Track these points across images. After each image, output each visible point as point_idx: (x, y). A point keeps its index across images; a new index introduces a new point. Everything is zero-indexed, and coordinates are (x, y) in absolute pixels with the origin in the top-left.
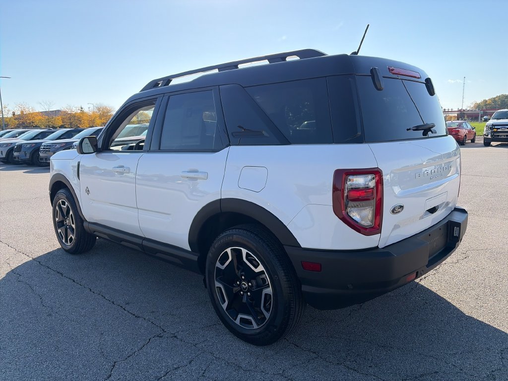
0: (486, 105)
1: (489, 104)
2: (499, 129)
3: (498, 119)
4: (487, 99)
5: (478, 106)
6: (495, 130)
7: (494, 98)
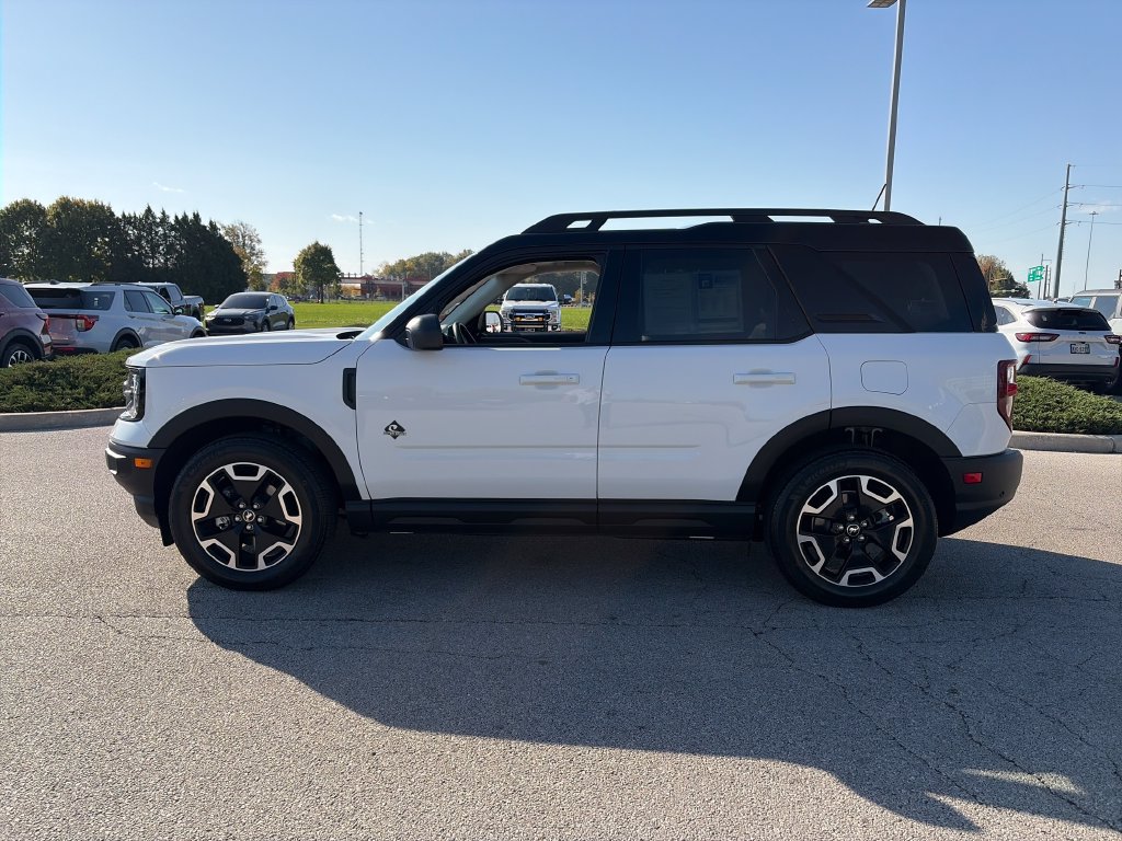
0: (405, 270)
1: (410, 269)
2: (523, 317)
3: (517, 300)
4: (406, 259)
5: (391, 271)
6: (518, 319)
7: (417, 259)
